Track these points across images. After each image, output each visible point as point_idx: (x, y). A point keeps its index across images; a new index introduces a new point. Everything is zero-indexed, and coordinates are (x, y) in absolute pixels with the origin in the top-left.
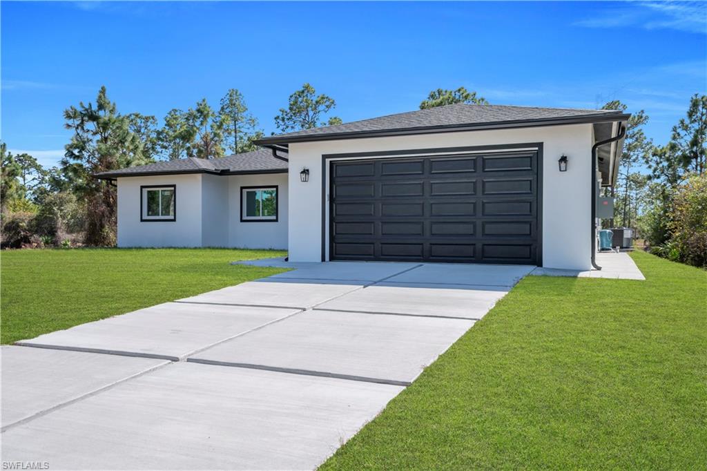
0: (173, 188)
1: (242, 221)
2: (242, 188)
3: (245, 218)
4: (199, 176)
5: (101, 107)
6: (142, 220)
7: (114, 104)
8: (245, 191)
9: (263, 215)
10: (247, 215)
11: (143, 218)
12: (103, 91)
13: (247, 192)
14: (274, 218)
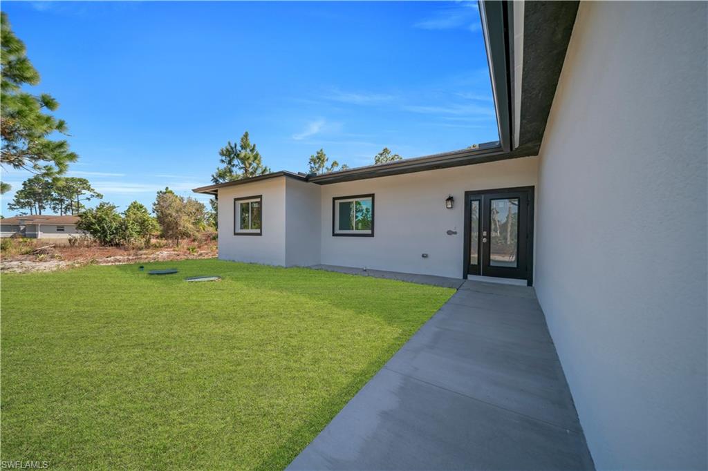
0: (259, 200)
1: (334, 235)
2: (334, 199)
3: (338, 231)
4: (284, 179)
5: (243, 147)
6: (235, 234)
7: (254, 145)
8: (337, 202)
9: (357, 229)
10: (340, 229)
11: (236, 232)
12: (246, 135)
13: (340, 203)
14: (369, 232)
